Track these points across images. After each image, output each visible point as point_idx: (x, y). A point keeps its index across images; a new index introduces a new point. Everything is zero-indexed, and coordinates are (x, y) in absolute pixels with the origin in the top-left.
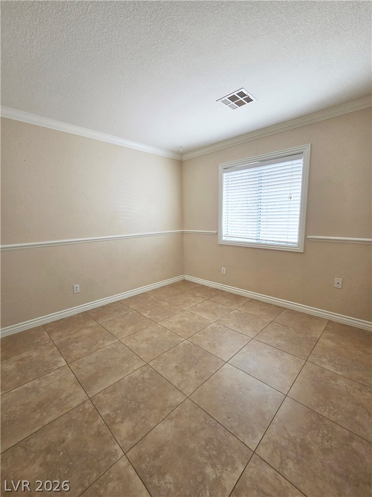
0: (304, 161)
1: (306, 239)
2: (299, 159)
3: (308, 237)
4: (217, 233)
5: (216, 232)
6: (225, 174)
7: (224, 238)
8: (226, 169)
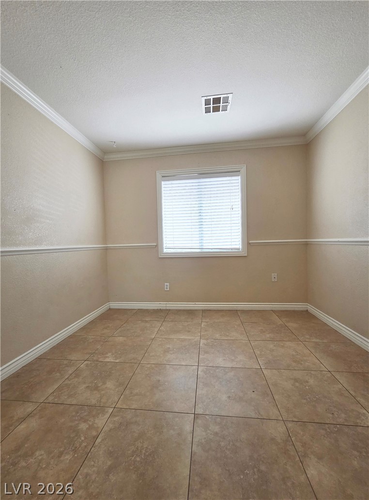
0: (242, 178)
1: (249, 244)
2: (237, 176)
3: (250, 242)
4: (156, 246)
5: (156, 244)
6: (163, 183)
7: (165, 251)
8: (166, 177)
